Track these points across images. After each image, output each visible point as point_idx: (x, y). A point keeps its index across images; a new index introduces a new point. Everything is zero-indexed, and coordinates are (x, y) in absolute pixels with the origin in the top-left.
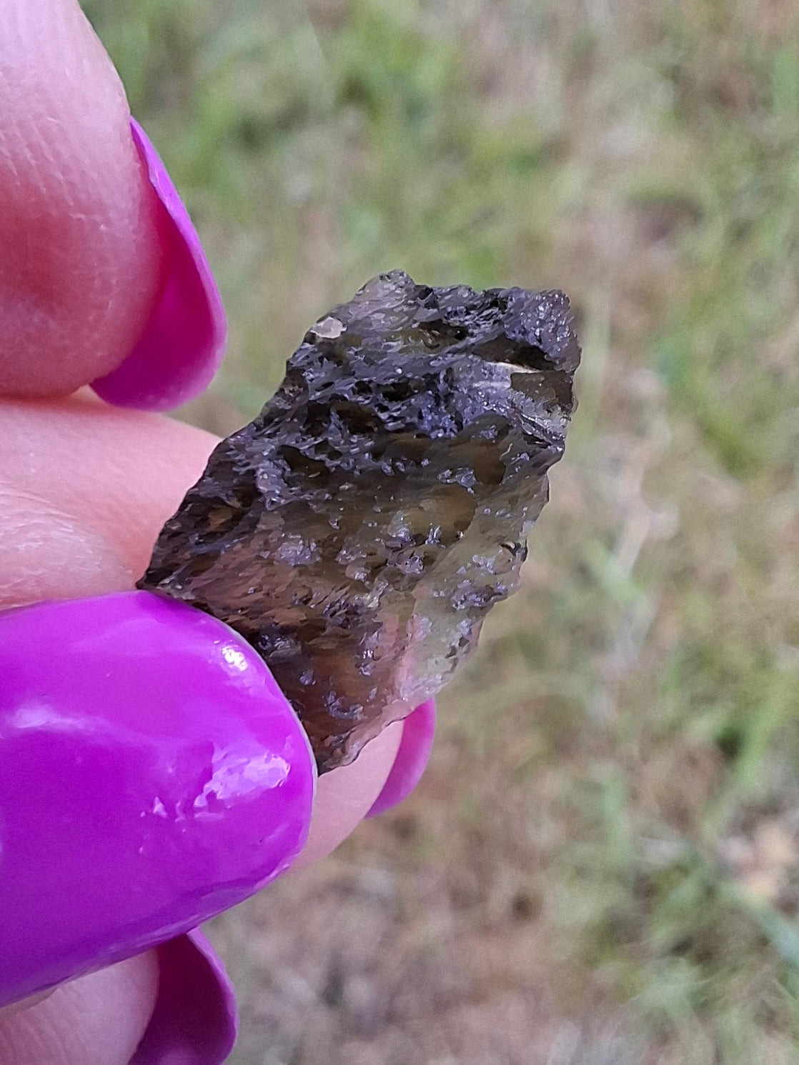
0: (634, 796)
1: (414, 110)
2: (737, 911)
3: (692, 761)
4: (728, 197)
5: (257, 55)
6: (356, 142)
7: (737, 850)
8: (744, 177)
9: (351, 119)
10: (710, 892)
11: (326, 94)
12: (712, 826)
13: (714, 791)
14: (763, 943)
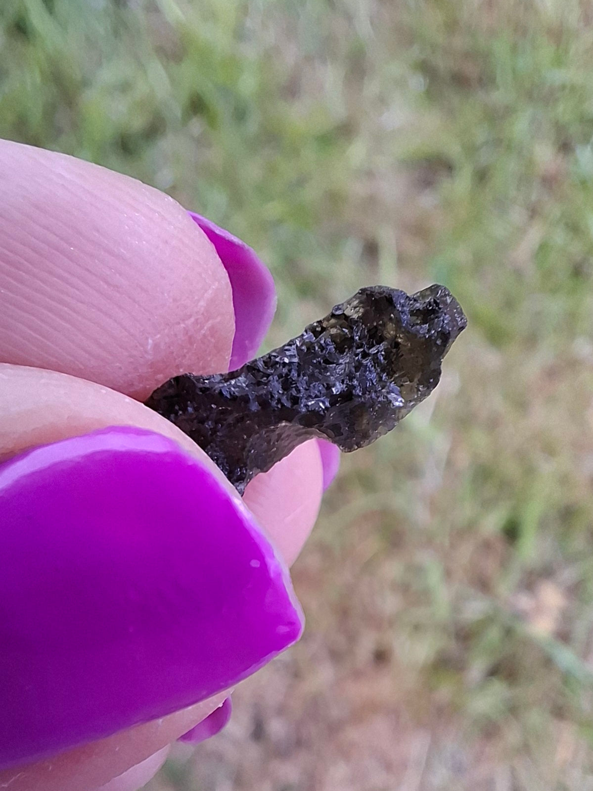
0: (448, 574)
1: (240, 115)
2: (528, 643)
3: (486, 546)
4: (471, 150)
5: (125, 87)
6: (201, 142)
7: (524, 602)
8: (480, 135)
9: (196, 126)
10: (509, 632)
11: (176, 110)
12: (505, 587)
13: (504, 563)
14: (548, 662)
